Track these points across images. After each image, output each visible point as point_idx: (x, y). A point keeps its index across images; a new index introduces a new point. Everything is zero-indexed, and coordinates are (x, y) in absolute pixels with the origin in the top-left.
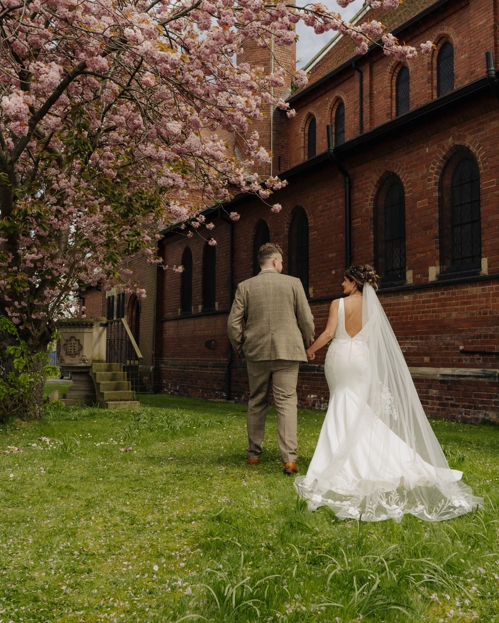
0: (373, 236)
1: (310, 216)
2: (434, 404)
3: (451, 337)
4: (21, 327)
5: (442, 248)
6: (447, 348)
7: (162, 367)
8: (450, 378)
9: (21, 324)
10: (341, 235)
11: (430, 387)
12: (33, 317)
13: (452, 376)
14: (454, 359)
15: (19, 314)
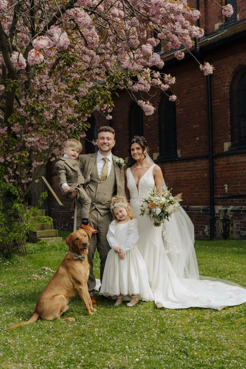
10: (203, 111)
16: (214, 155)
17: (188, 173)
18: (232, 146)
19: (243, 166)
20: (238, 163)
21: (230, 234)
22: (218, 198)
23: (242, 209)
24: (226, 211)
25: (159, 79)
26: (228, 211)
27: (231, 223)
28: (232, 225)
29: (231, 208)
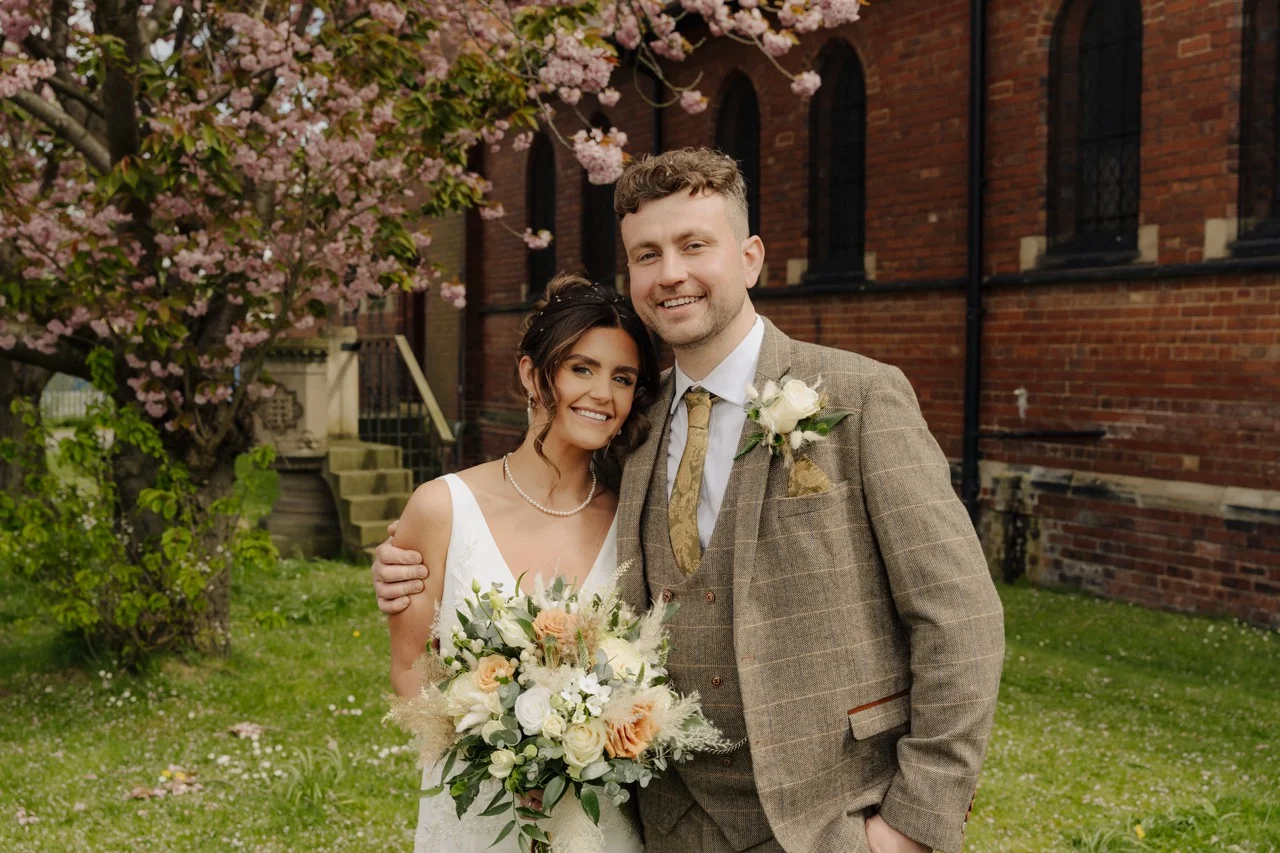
0: (1044, 129)
1: (869, 66)
2: (1206, 578)
3: (1264, 409)
4: (169, 426)
5: (1245, 170)
6: (1250, 439)
7: (482, 425)
8: (1256, 518)
9: (167, 417)
10: (956, 122)
11: (1199, 534)
12: (200, 400)
13: (1264, 512)
14: (1271, 467)
15: (162, 396)
16: (986, 279)
17: (897, 336)
18: (1051, 250)
19: (1084, 327)
20: (1064, 315)
21: (1028, 567)
22: (991, 434)
23: (1074, 483)
24: (1016, 484)
25: (756, 13)
26: (1023, 486)
27: (1032, 525)
28: (1036, 535)
29: (1035, 473)
